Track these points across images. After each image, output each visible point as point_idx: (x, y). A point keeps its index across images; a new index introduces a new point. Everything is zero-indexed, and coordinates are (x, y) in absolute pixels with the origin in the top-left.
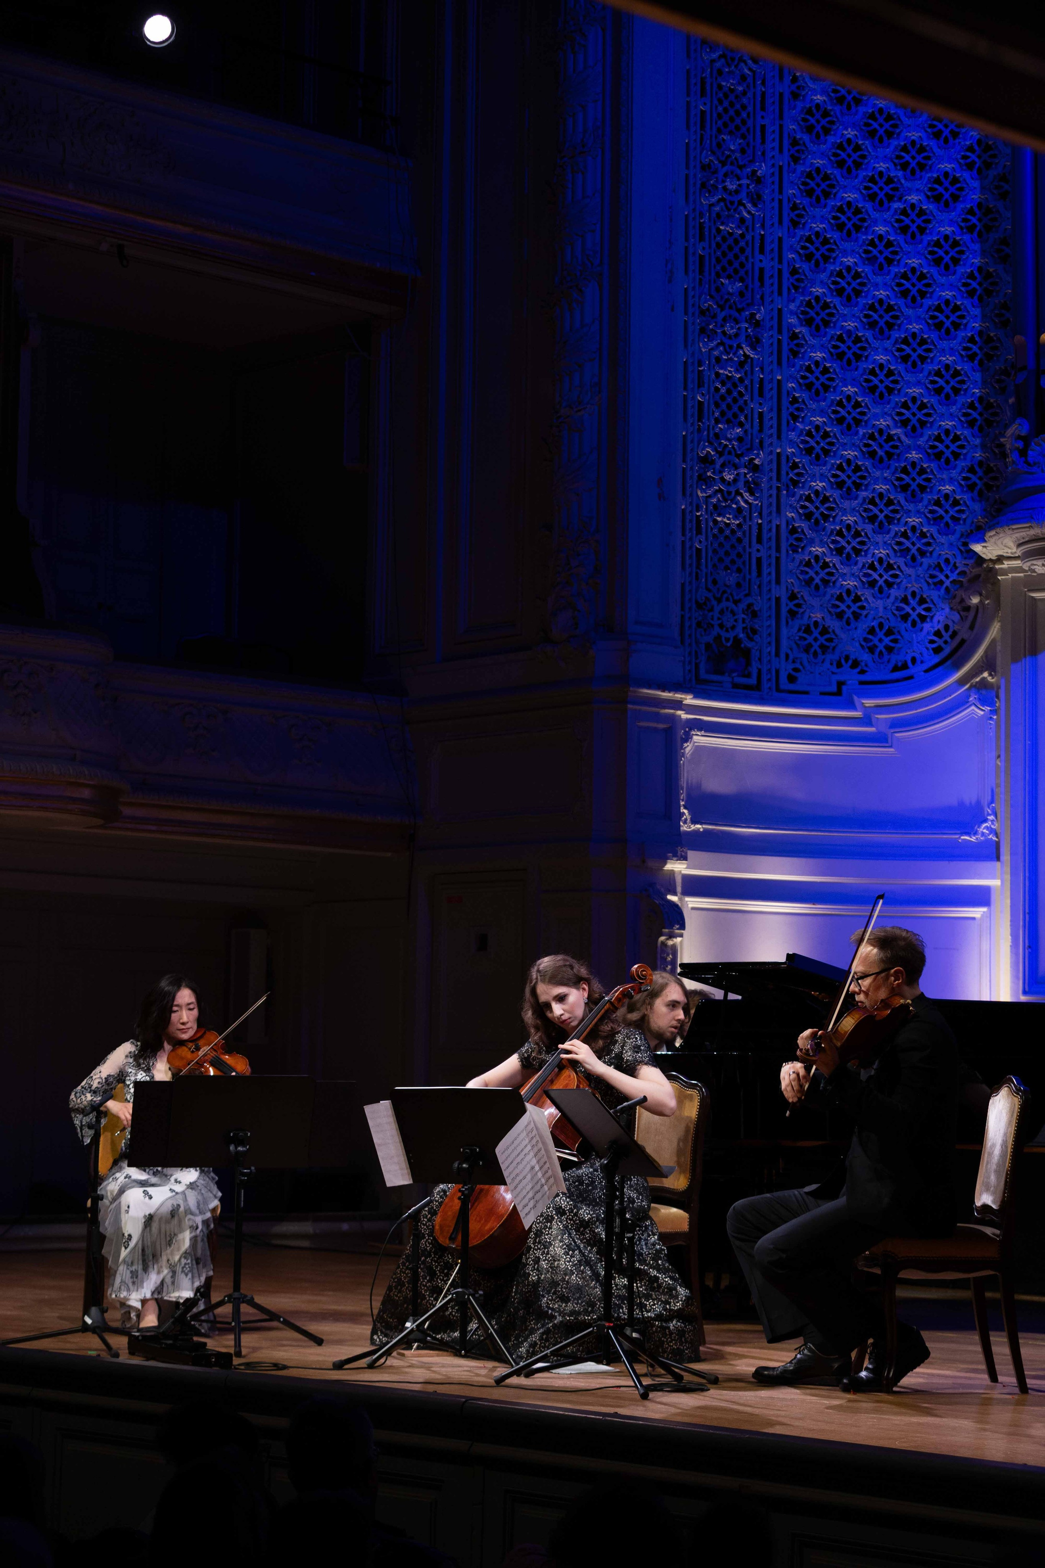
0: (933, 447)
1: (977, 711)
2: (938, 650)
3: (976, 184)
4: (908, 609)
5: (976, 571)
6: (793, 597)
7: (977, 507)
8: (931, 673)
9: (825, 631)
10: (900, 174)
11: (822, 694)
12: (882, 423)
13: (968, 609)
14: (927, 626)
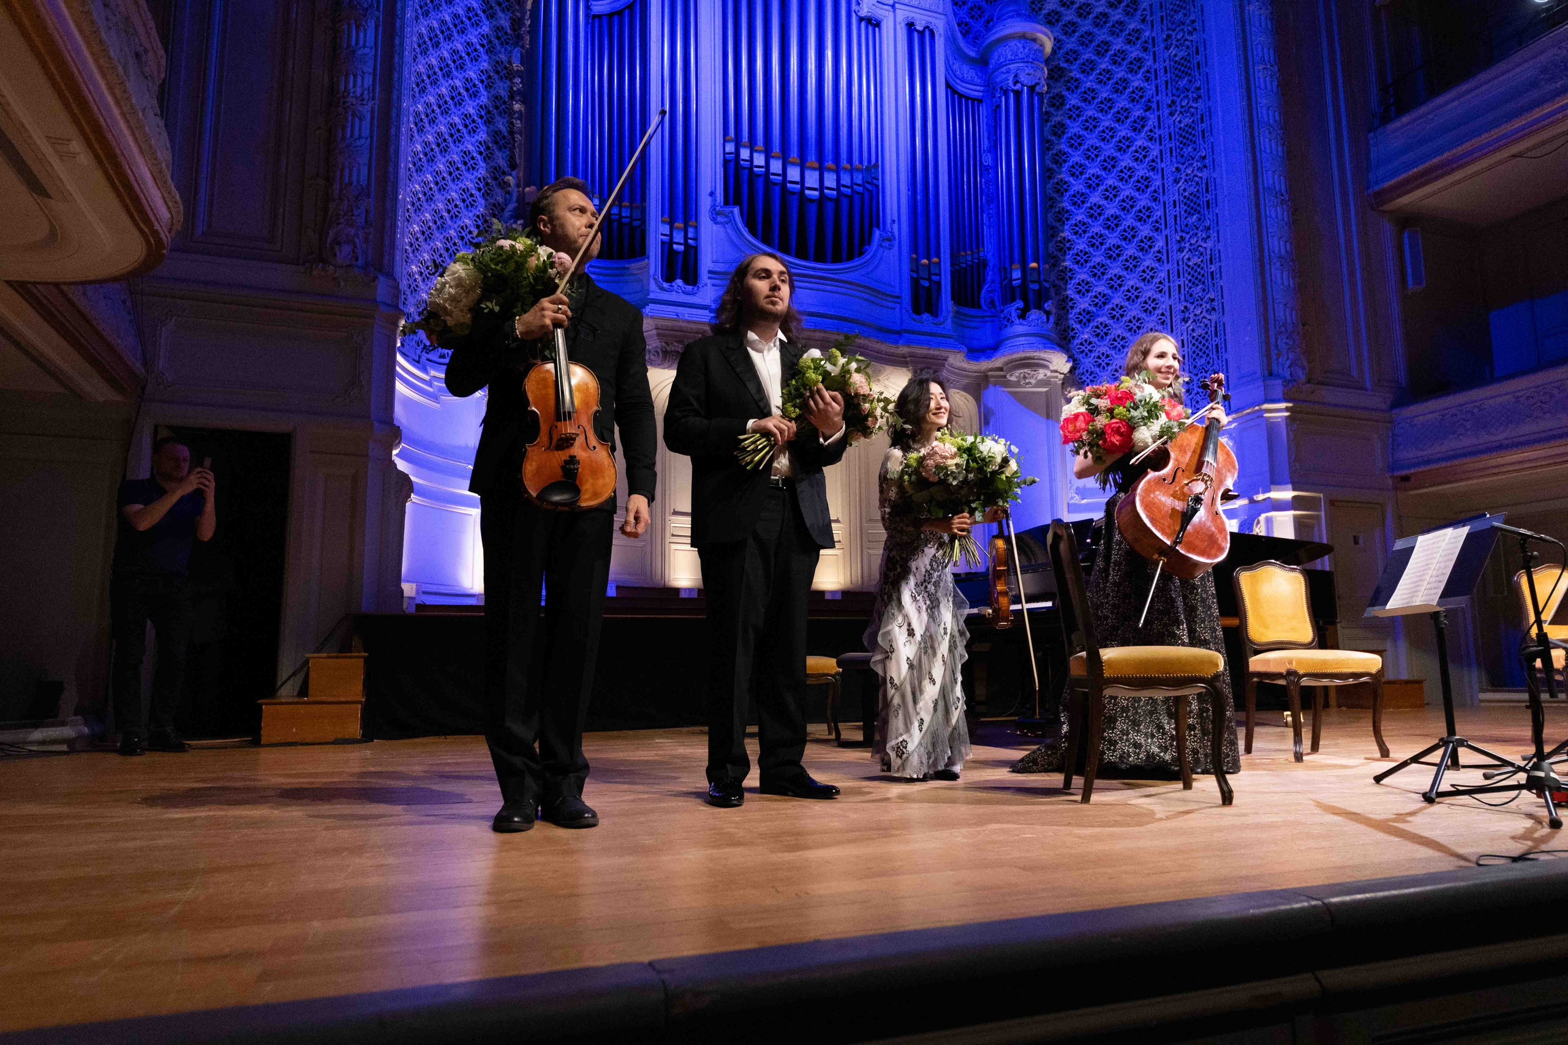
3: (485, 93)
11: (414, 360)
12: (441, 206)
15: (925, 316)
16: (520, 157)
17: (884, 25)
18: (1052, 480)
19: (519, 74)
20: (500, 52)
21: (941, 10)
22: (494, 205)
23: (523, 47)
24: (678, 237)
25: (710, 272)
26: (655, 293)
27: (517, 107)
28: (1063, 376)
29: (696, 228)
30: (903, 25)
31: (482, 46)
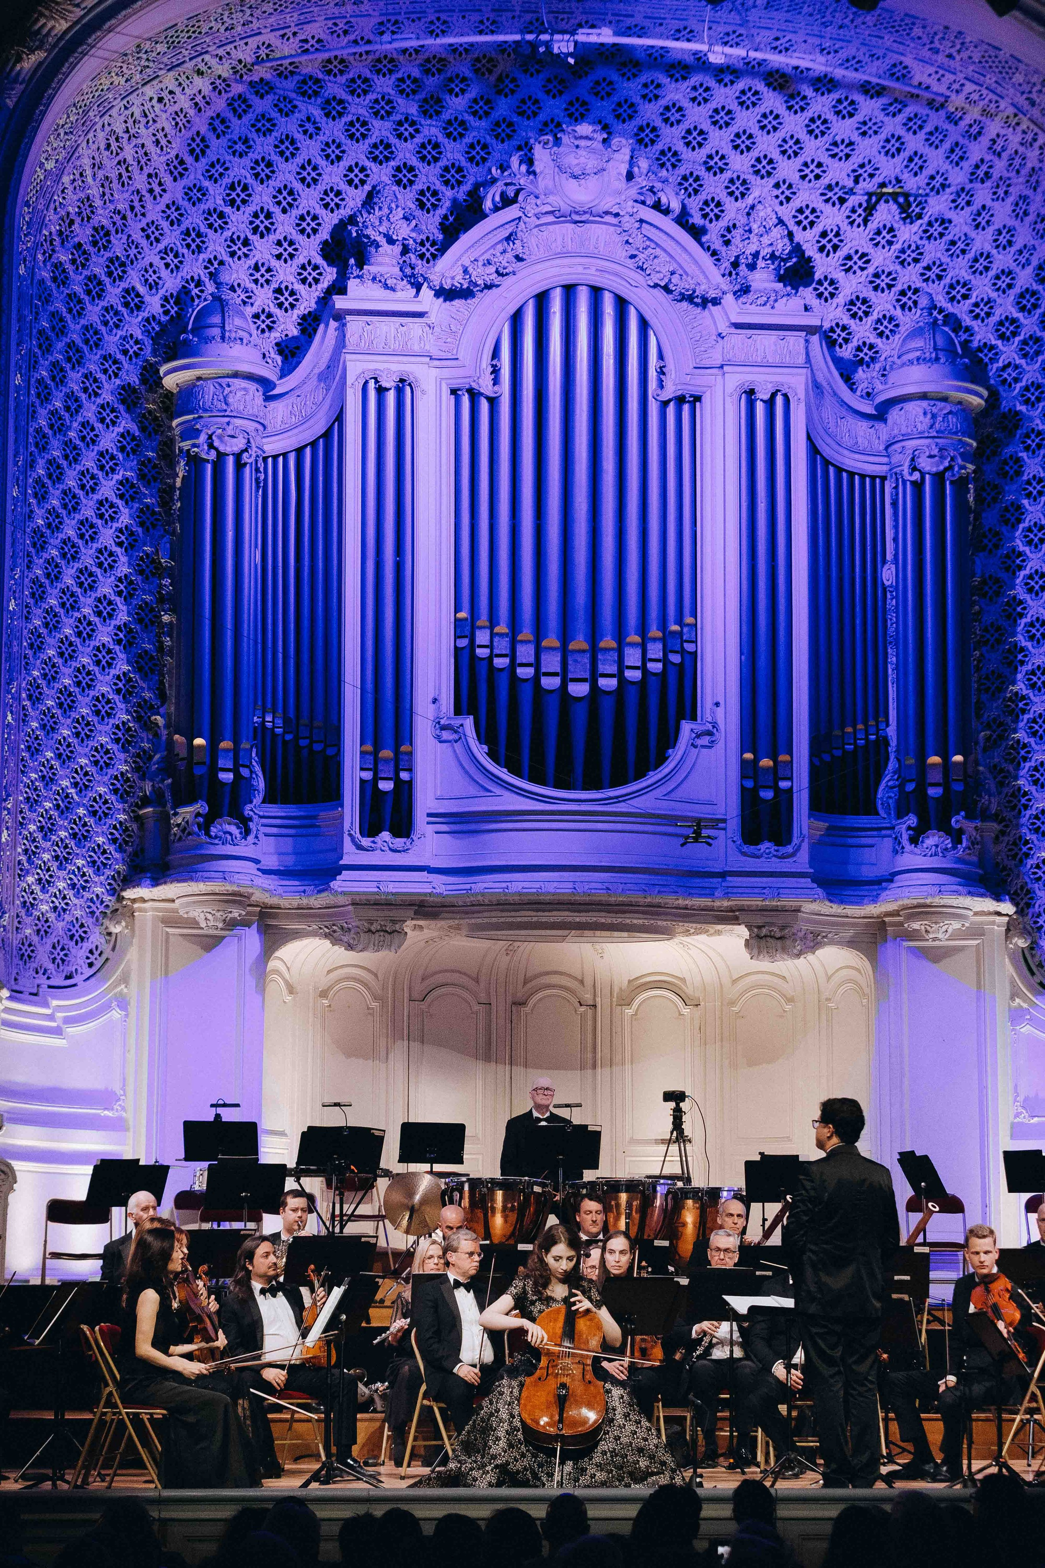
0: (92, 806)
1: (116, 1014)
2: (91, 965)
3: (125, 608)
4: (74, 931)
5: (118, 906)
6: (18, 916)
7: (117, 855)
8: (88, 982)
9: (30, 945)
10: (79, 590)
11: (31, 994)
12: (65, 783)
13: (110, 934)
14: (85, 944)
15: (765, 846)
16: (170, 686)
17: (706, 399)
18: (982, 1088)
19: (169, 572)
20: (145, 545)
21: (801, 359)
22: (138, 756)
23: (174, 533)
24: (387, 770)
25: (429, 815)
26: (351, 856)
27: (166, 618)
28: (1007, 918)
29: (410, 754)
30: (736, 397)
31: (120, 544)
